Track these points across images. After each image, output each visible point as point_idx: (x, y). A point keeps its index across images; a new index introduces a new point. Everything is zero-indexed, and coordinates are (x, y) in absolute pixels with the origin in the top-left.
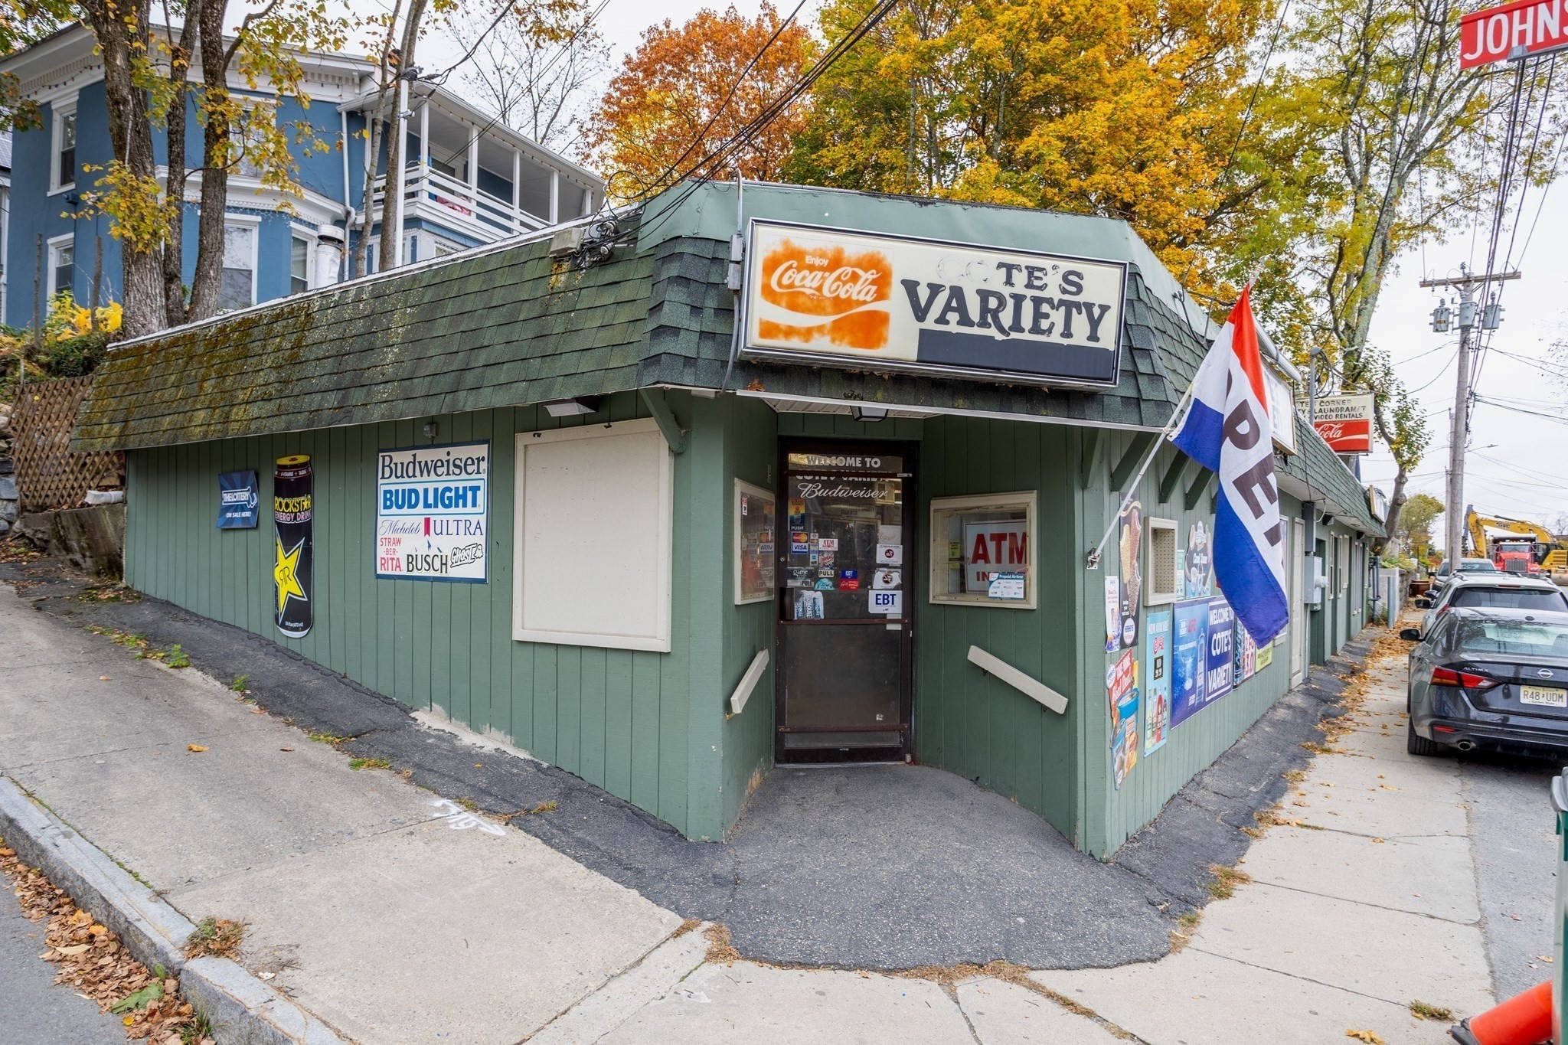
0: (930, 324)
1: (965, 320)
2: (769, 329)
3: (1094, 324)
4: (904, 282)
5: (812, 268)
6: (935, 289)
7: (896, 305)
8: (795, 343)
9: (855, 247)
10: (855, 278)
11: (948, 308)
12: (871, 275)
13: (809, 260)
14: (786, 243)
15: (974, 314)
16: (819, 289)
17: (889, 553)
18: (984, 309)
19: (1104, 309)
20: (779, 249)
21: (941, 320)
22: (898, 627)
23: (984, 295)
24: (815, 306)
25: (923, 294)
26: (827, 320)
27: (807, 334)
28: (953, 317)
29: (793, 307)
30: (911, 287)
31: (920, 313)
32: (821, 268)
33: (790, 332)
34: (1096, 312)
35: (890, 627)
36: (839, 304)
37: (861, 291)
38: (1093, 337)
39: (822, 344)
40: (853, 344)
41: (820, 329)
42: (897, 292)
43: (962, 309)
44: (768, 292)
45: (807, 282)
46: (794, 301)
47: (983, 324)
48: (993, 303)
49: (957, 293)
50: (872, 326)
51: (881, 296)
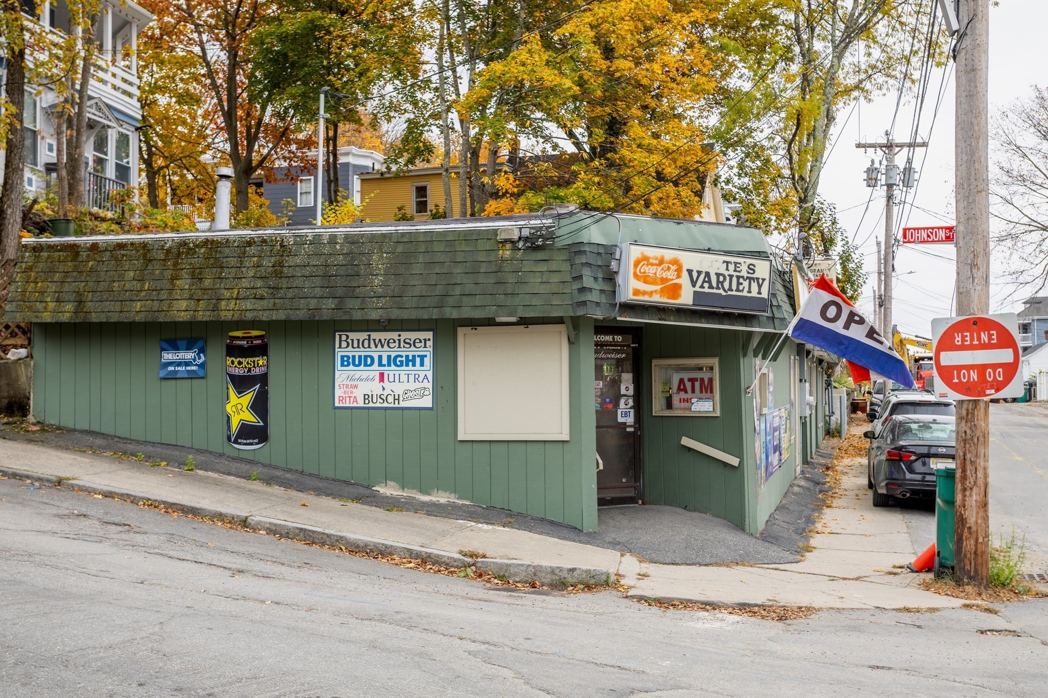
0: (697, 289)
1: (711, 287)
2: (636, 292)
3: (760, 286)
4: (688, 270)
5: (652, 265)
6: (699, 273)
7: (685, 280)
8: (646, 298)
9: (669, 254)
10: (669, 269)
11: (704, 281)
12: (674, 268)
13: (651, 261)
14: (642, 253)
15: (714, 284)
16: (655, 274)
17: (627, 389)
18: (718, 282)
19: (764, 280)
20: (640, 256)
21: (702, 287)
22: (632, 429)
23: (718, 275)
24: (654, 282)
25: (695, 275)
26: (658, 288)
27: (651, 294)
28: (706, 285)
29: (645, 282)
30: (690, 272)
31: (694, 284)
32: (656, 265)
33: (644, 293)
34: (761, 281)
35: (628, 430)
36: (664, 280)
37: (671, 274)
38: (759, 293)
39: (657, 299)
40: (668, 298)
41: (656, 291)
42: (685, 274)
43: (710, 282)
44: (636, 276)
45: (651, 271)
46: (646, 280)
47: (718, 288)
48: (721, 279)
49: (708, 274)
50: (675, 290)
51: (679, 276)
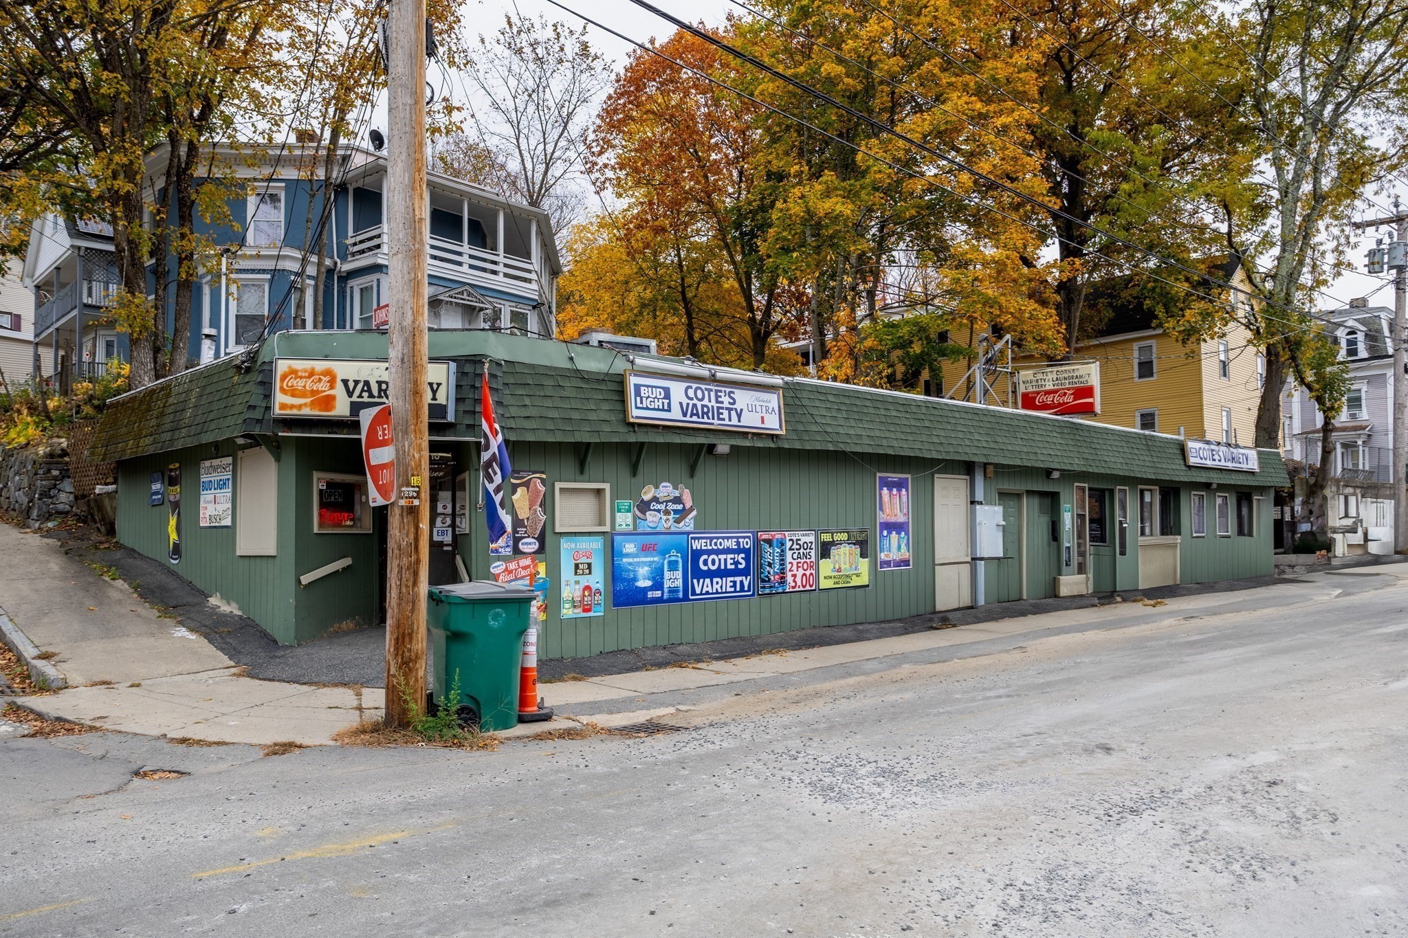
0: (355, 399)
1: (371, 396)
2: (283, 406)
3: (434, 392)
4: (342, 380)
5: (301, 377)
6: (356, 382)
7: (339, 391)
8: (295, 412)
9: (320, 366)
10: (320, 380)
11: (363, 390)
12: (327, 378)
13: (300, 374)
14: (290, 367)
15: (375, 393)
16: (304, 386)
17: (445, 507)
18: (380, 390)
19: (439, 385)
20: (287, 370)
21: (360, 396)
22: (450, 548)
23: (379, 383)
24: (303, 394)
25: (351, 385)
26: (308, 400)
27: (300, 407)
28: (365, 394)
29: (293, 395)
30: (345, 382)
31: (350, 394)
32: (305, 377)
33: (292, 407)
34: (435, 387)
35: (445, 548)
36: (313, 392)
37: (323, 386)
38: (434, 398)
39: (307, 412)
40: (320, 410)
41: (305, 404)
42: (339, 385)
43: (369, 391)
44: (282, 390)
45: (299, 384)
46: (294, 393)
47: (380, 396)
48: (384, 386)
49: (367, 383)
50: (328, 401)
51: (332, 387)
